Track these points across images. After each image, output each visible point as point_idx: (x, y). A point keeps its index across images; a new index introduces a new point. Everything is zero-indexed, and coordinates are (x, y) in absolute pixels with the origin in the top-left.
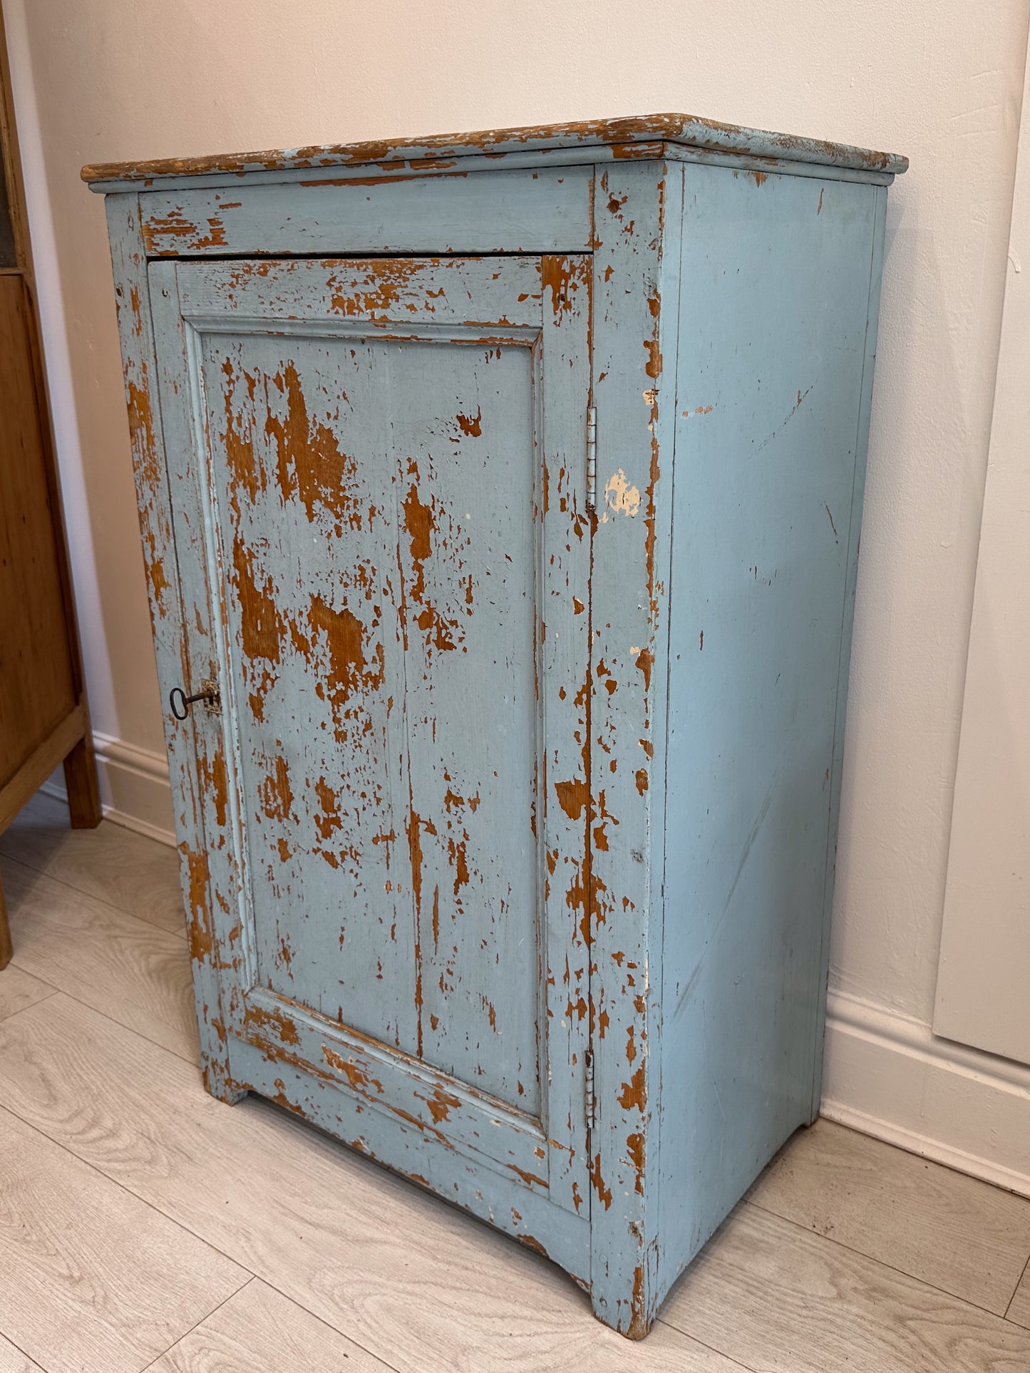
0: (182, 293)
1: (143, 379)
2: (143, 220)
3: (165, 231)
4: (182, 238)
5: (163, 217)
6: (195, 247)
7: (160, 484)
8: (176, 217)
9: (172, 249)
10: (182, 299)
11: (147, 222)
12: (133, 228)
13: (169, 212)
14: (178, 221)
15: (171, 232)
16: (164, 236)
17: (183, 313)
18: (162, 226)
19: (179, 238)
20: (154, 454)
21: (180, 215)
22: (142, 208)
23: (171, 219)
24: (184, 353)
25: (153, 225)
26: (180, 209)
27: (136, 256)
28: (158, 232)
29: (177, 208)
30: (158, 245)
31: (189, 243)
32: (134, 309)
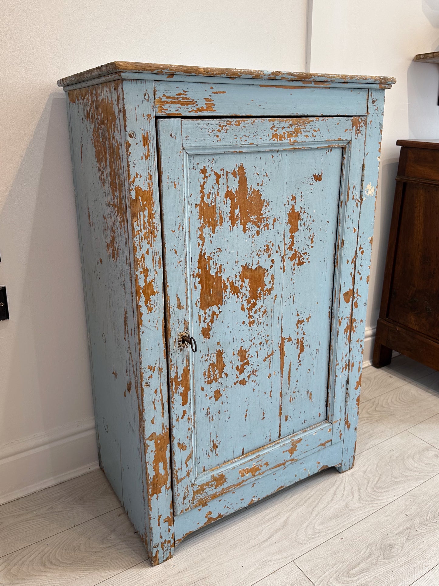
0: (184, 135)
1: (149, 184)
2: (156, 96)
3: (172, 103)
4: (185, 107)
5: (174, 95)
6: (194, 112)
7: (156, 239)
8: (182, 96)
9: (177, 112)
10: (184, 138)
11: (160, 97)
12: (148, 100)
13: (178, 93)
14: (183, 98)
15: (178, 103)
16: (172, 105)
17: (184, 146)
18: (171, 100)
19: (183, 107)
20: (153, 224)
21: (186, 95)
22: (157, 89)
23: (178, 96)
24: (183, 166)
25: (164, 99)
26: (186, 92)
27: (149, 116)
28: (168, 103)
29: (184, 91)
30: (167, 110)
31: (190, 110)
32: (144, 146)
